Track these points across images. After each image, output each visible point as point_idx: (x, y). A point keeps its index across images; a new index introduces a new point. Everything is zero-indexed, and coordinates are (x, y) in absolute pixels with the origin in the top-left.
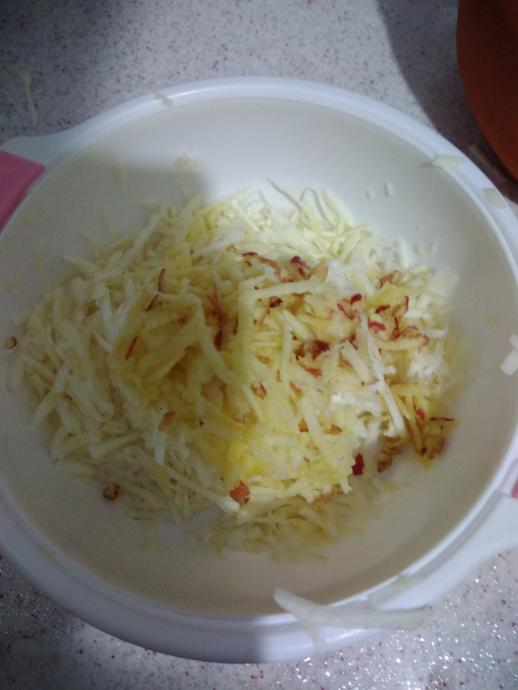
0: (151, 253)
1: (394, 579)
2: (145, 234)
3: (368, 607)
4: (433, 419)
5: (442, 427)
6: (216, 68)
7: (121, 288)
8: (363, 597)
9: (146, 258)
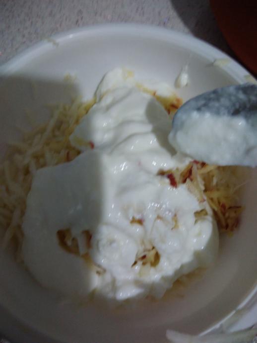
0: (57, 133)
1: (233, 312)
2: (52, 123)
3: (221, 332)
4: (230, 208)
5: (235, 212)
6: (78, 23)
7: (43, 156)
8: (217, 326)
9: (54, 136)
